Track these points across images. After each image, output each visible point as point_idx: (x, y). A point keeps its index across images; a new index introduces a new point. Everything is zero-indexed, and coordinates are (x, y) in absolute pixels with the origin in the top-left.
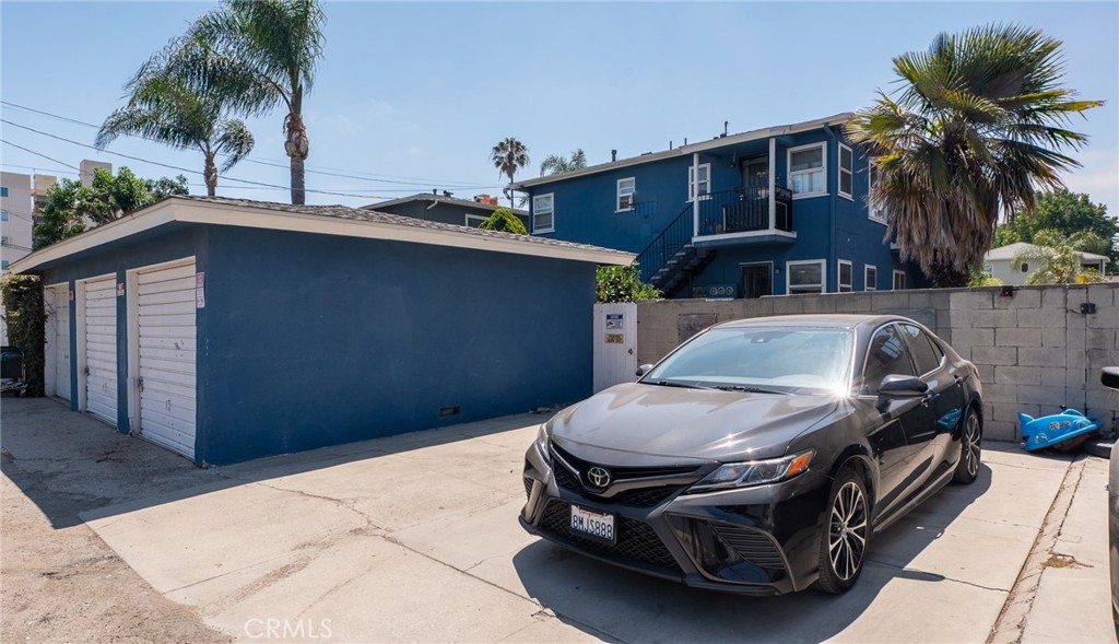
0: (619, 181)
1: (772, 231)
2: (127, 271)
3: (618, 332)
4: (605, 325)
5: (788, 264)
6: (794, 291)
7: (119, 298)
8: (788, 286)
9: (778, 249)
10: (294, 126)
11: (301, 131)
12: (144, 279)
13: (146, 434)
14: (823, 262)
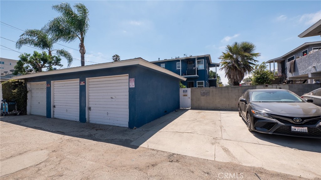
0: (177, 63)
1: (196, 75)
2: (86, 78)
3: (186, 94)
4: (182, 93)
5: (197, 82)
6: (198, 87)
7: (80, 86)
8: (197, 86)
9: (196, 79)
10: (82, 46)
11: (84, 47)
12: (90, 80)
13: (91, 122)
14: (204, 81)
